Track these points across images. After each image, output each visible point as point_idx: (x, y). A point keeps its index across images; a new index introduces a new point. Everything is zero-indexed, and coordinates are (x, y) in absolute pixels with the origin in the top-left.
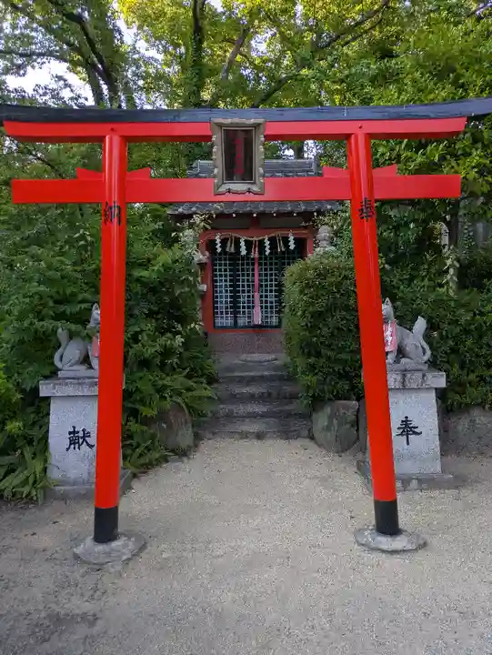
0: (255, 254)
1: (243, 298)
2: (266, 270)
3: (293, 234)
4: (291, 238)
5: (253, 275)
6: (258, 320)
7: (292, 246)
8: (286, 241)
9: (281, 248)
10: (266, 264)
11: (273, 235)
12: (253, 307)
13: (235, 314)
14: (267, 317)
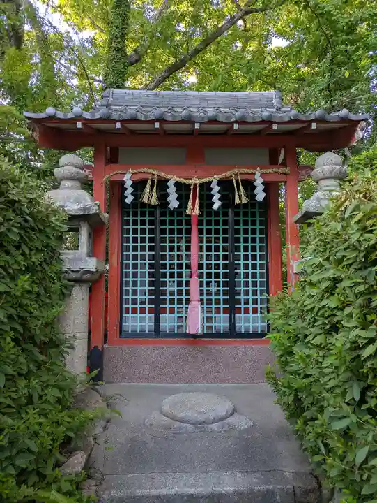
0: (193, 209)
1: (171, 286)
2: (209, 241)
3: (262, 175)
4: (259, 182)
5: (188, 249)
6: (195, 324)
7: (260, 196)
8: (249, 186)
9: (240, 198)
10: (209, 232)
11: (228, 174)
12: (188, 301)
13: (157, 312)
14: (209, 319)
